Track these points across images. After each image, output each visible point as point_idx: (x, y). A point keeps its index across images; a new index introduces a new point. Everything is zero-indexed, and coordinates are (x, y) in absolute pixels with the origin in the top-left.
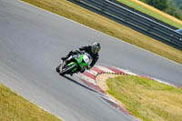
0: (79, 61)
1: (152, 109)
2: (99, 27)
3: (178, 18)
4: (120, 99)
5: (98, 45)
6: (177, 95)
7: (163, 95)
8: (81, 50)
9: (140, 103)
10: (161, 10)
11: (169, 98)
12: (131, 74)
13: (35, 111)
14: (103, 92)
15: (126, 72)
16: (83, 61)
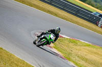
0: (48, 38)
1: (78, 57)
2: (49, 12)
3: (93, 6)
4: (60, 51)
5: (59, 29)
6: (92, 49)
7: (84, 49)
8: (49, 31)
9: (72, 54)
10: (84, 2)
11: (88, 50)
12: (67, 37)
13: (13, 58)
14: (51, 47)
15: (64, 36)
16: (51, 39)
